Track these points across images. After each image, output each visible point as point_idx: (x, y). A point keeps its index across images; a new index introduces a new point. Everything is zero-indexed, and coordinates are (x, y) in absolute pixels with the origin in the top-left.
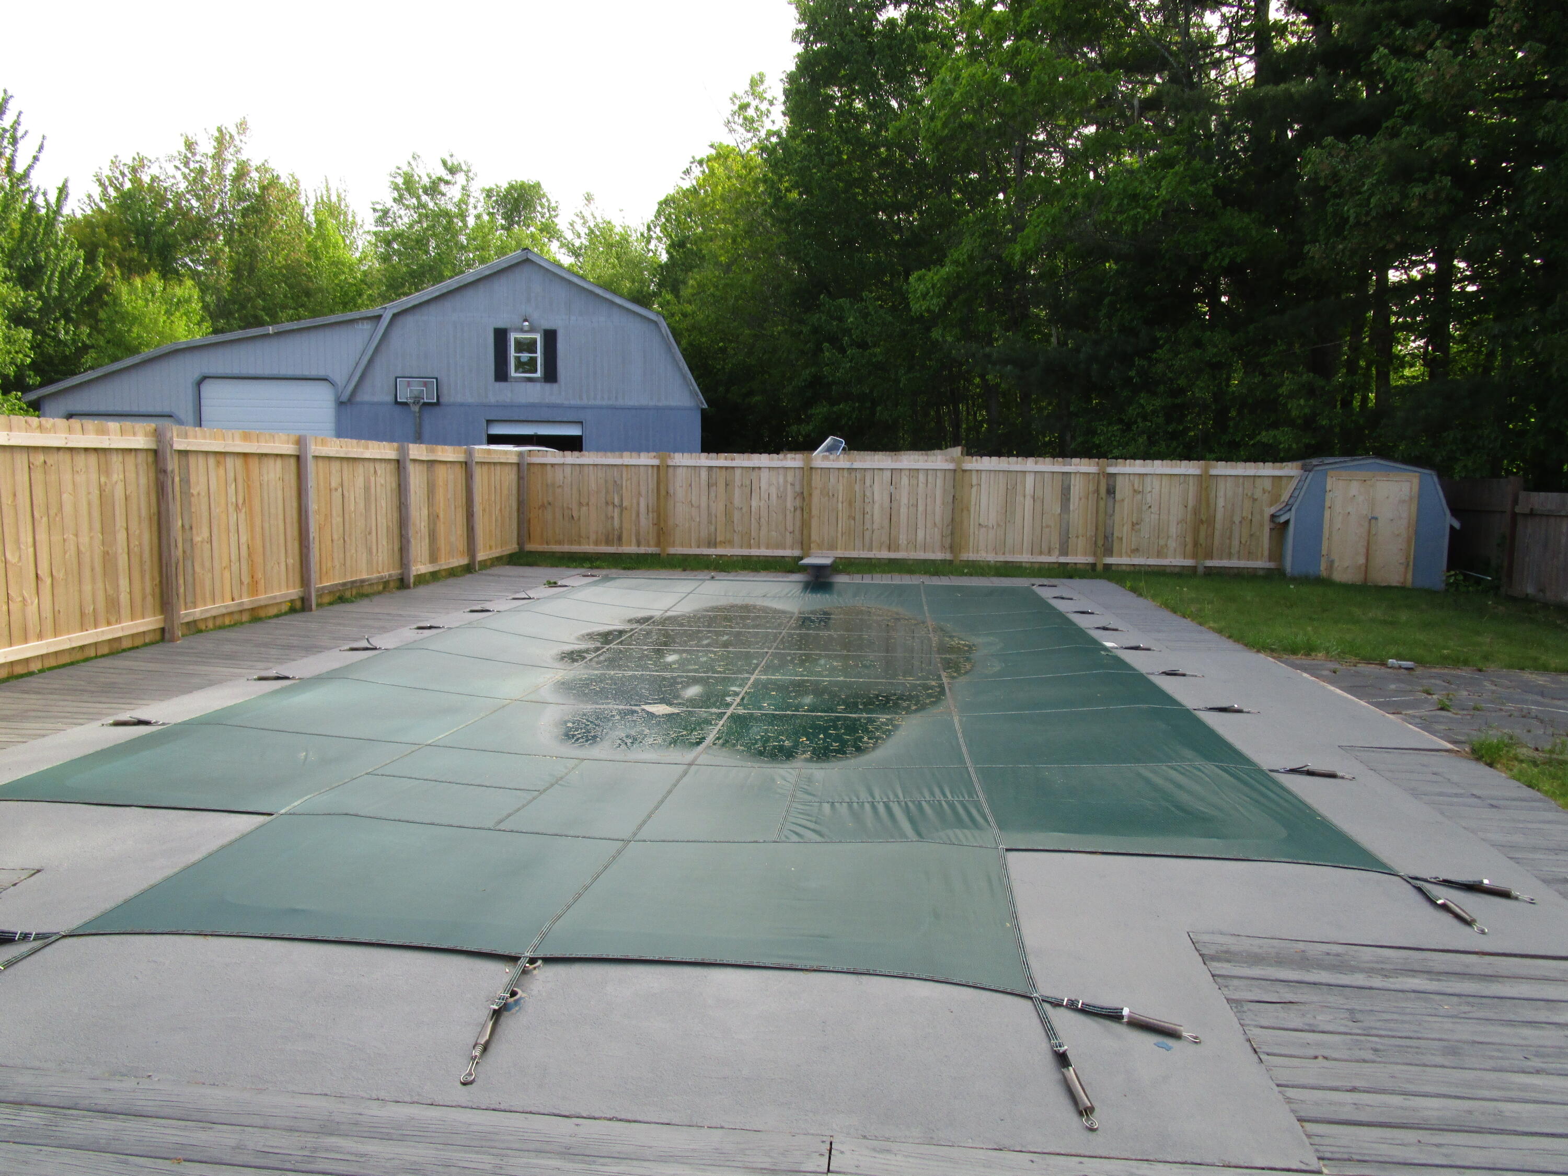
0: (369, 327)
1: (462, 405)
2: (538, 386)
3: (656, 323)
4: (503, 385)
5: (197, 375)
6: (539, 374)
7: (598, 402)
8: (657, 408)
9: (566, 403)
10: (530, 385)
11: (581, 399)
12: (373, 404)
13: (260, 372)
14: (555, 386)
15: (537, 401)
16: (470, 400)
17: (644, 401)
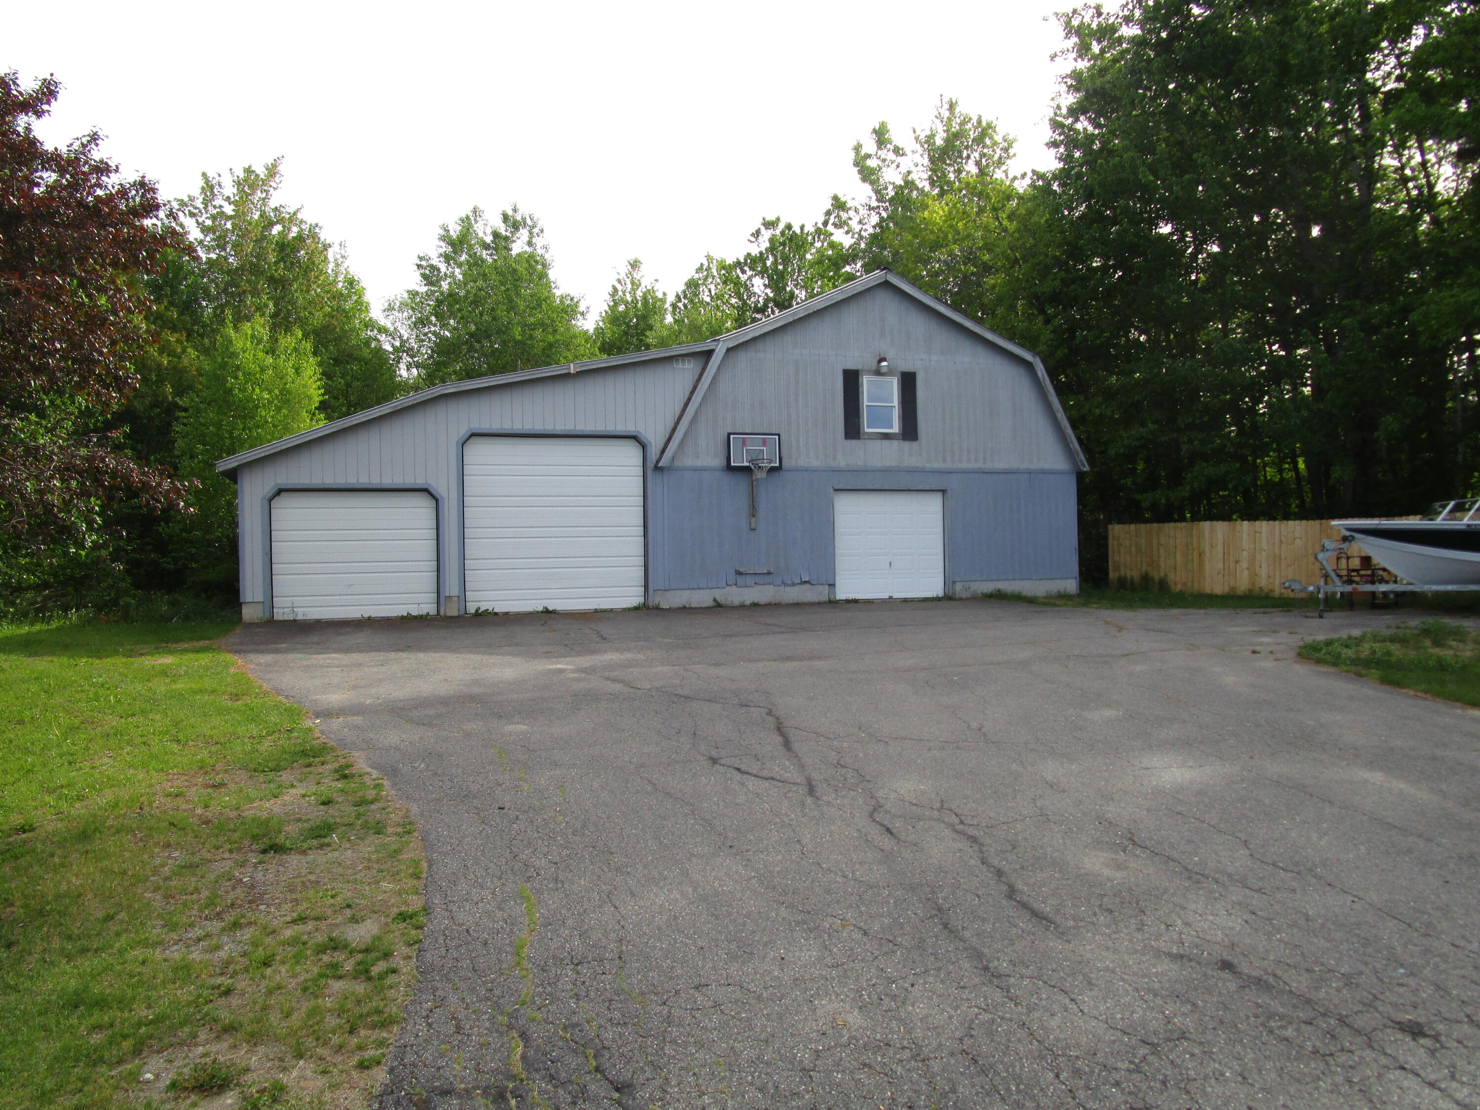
0: (691, 366)
1: (806, 470)
2: (895, 443)
3: (1028, 366)
4: (854, 442)
5: (463, 432)
6: (896, 429)
7: (965, 465)
8: (1030, 472)
9: (928, 466)
10: (886, 443)
11: (944, 461)
12: (695, 469)
13: (549, 428)
14: (915, 444)
15: (894, 464)
16: (815, 463)
17: (1014, 464)
